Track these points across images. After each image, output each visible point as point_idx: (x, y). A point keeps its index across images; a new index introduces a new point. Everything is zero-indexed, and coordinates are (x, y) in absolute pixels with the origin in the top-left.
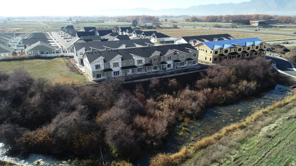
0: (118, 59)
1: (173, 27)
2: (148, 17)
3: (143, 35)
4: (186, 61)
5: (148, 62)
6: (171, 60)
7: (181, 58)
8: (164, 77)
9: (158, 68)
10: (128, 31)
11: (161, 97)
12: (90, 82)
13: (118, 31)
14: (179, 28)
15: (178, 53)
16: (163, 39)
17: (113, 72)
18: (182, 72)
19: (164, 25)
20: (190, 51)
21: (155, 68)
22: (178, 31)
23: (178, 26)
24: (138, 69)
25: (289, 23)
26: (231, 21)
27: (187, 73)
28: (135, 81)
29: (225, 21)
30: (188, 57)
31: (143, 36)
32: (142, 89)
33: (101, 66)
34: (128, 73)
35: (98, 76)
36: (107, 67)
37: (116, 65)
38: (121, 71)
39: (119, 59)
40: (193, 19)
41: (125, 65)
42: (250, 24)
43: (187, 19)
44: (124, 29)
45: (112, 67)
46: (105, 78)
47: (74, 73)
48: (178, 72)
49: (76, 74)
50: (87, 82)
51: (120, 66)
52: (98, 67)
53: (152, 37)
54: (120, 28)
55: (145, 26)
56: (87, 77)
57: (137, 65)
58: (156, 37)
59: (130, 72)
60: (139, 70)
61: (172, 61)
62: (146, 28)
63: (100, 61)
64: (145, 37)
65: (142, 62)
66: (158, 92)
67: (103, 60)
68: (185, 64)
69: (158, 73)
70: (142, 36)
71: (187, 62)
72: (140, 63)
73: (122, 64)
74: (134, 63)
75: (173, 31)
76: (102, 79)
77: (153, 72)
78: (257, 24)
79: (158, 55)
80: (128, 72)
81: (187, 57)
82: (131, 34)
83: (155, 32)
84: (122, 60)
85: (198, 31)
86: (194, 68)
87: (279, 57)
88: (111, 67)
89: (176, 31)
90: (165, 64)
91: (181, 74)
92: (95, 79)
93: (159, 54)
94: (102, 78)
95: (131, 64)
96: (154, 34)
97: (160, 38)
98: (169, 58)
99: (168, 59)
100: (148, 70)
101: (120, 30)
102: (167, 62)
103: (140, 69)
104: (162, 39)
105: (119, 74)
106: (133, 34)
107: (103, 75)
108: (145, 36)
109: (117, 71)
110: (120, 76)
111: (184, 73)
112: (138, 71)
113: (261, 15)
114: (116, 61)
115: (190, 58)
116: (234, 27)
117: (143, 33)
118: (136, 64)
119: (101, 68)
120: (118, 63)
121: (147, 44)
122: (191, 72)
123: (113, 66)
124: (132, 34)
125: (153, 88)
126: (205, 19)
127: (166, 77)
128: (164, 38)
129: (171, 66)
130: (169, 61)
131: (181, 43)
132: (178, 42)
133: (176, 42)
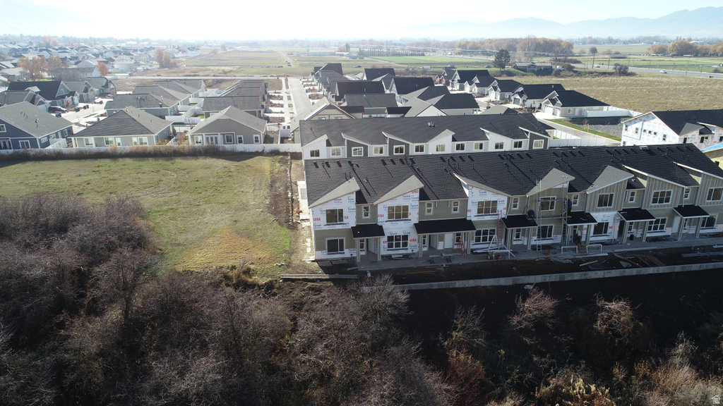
0: (407, 193)
1: (614, 71)
2: (542, 42)
3: (521, 94)
4: (672, 215)
5: (517, 211)
6: (614, 210)
7: (654, 201)
8: (577, 276)
9: (557, 233)
10: (478, 81)
11: (556, 387)
12: (304, 267)
13: (451, 81)
14: (632, 74)
15: (644, 183)
16: (581, 112)
17: (384, 239)
18: (656, 260)
19: (586, 65)
20: (699, 180)
21: (544, 233)
22: (631, 85)
23: (630, 70)
24: (478, 233)
27: (678, 268)
28: (459, 284)
30: (687, 201)
31: (518, 97)
32: (475, 334)
33: (344, 215)
34: (440, 246)
35: (334, 246)
36: (367, 220)
37: (399, 214)
38: (413, 235)
39: (410, 194)
40: (679, 45)
41: (432, 215)
43: (659, 49)
44: (466, 76)
45: (382, 219)
46: (355, 255)
47: (273, 218)
48: (638, 259)
49: (276, 224)
50: (295, 262)
51: (414, 217)
52: (334, 216)
53: (547, 103)
54: (457, 73)
55: (529, 66)
56: (304, 241)
57: (474, 219)
58: (559, 102)
59: (447, 241)
60: (483, 236)
61: (615, 212)
62: (533, 71)
63: (345, 199)
64: (524, 101)
65: (494, 210)
66: (542, 355)
67: (354, 196)
68: (670, 225)
69: (552, 257)
70: (515, 99)
71: (677, 220)
72: (487, 212)
73: (421, 214)
74: (465, 209)
75: (613, 85)
76: (347, 259)
77: (534, 248)
79: (560, 186)
80: (442, 239)
81: (681, 201)
82: (486, 89)
83: (559, 88)
84: (423, 196)
85: (698, 84)
86: (710, 248)
88: (380, 219)
89: (623, 85)
90: (585, 225)
91: (651, 270)
92: (324, 255)
93: (566, 185)
94: (347, 253)
95: (454, 214)
96: (554, 94)
97: (571, 108)
98: (604, 201)
99: (600, 205)
100: (518, 236)
101: (458, 77)
102: (594, 215)
103: (485, 232)
105: (405, 245)
106: (491, 90)
107: (352, 246)
108: (525, 97)
109: (402, 234)
110: (409, 251)
111: (663, 269)
112: (478, 240)
114: (400, 202)
115: (693, 206)
117: (521, 89)
118: (472, 215)
119: (345, 221)
120: (406, 208)
121: (527, 133)
122: (695, 267)
123: (386, 218)
124: (488, 92)
125: (526, 332)
127: (583, 277)
128: (585, 108)
129: (609, 231)
130: (603, 210)
131: (650, 132)
132: (637, 129)
133: (629, 128)
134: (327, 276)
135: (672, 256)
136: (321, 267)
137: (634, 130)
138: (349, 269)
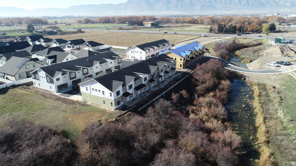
1: (77, 31)
3: (71, 44)
5: (150, 78)
7: (168, 68)
10: (43, 40)
12: (115, 112)
15: (166, 64)
20: (172, 61)
23: (82, 30)
25: (168, 23)
26: (128, 23)
27: (179, 82)
29: (118, 22)
35: (119, 103)
36: (125, 91)
37: (131, 87)
38: (134, 92)
40: (86, 20)
42: (143, 25)
43: (79, 21)
45: (128, 90)
46: (123, 104)
50: (111, 112)
52: (118, 93)
53: (85, 46)
54: (28, 37)
55: (44, 31)
56: (100, 107)
57: (144, 83)
58: (90, 45)
61: (163, 73)
63: (120, 87)
67: (122, 85)
69: (160, 87)
72: (146, 80)
73: (134, 85)
74: (142, 81)
76: (122, 106)
78: (150, 25)
80: (138, 92)
82: (50, 43)
84: (134, 81)
86: (179, 76)
87: (211, 56)
91: (177, 84)
92: (117, 107)
95: (140, 83)
96: (86, 43)
102: (161, 75)
104: (96, 47)
105: (132, 96)
107: (122, 101)
108: (73, 45)
109: (132, 93)
113: (147, 16)
114: (130, 83)
115: (172, 68)
116: (135, 29)
117: (69, 42)
119: (120, 94)
121: (116, 57)
122: (181, 80)
126: (98, 20)
131: (136, 52)
132: (132, 51)
133: (129, 51)
134: (124, 112)
135: (176, 80)
136: (119, 110)
137: (131, 52)
138: (128, 107)
